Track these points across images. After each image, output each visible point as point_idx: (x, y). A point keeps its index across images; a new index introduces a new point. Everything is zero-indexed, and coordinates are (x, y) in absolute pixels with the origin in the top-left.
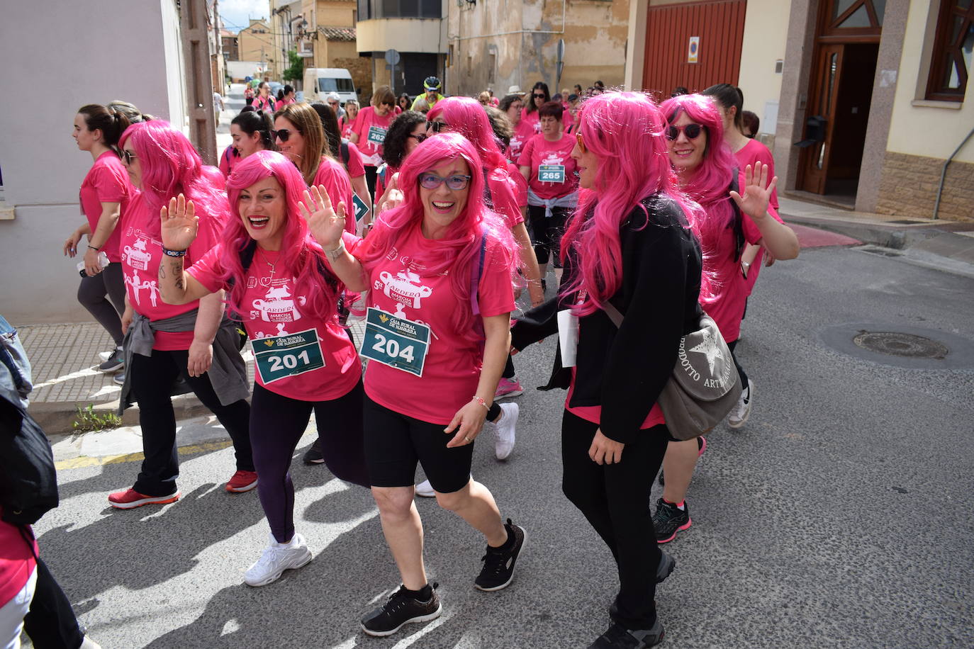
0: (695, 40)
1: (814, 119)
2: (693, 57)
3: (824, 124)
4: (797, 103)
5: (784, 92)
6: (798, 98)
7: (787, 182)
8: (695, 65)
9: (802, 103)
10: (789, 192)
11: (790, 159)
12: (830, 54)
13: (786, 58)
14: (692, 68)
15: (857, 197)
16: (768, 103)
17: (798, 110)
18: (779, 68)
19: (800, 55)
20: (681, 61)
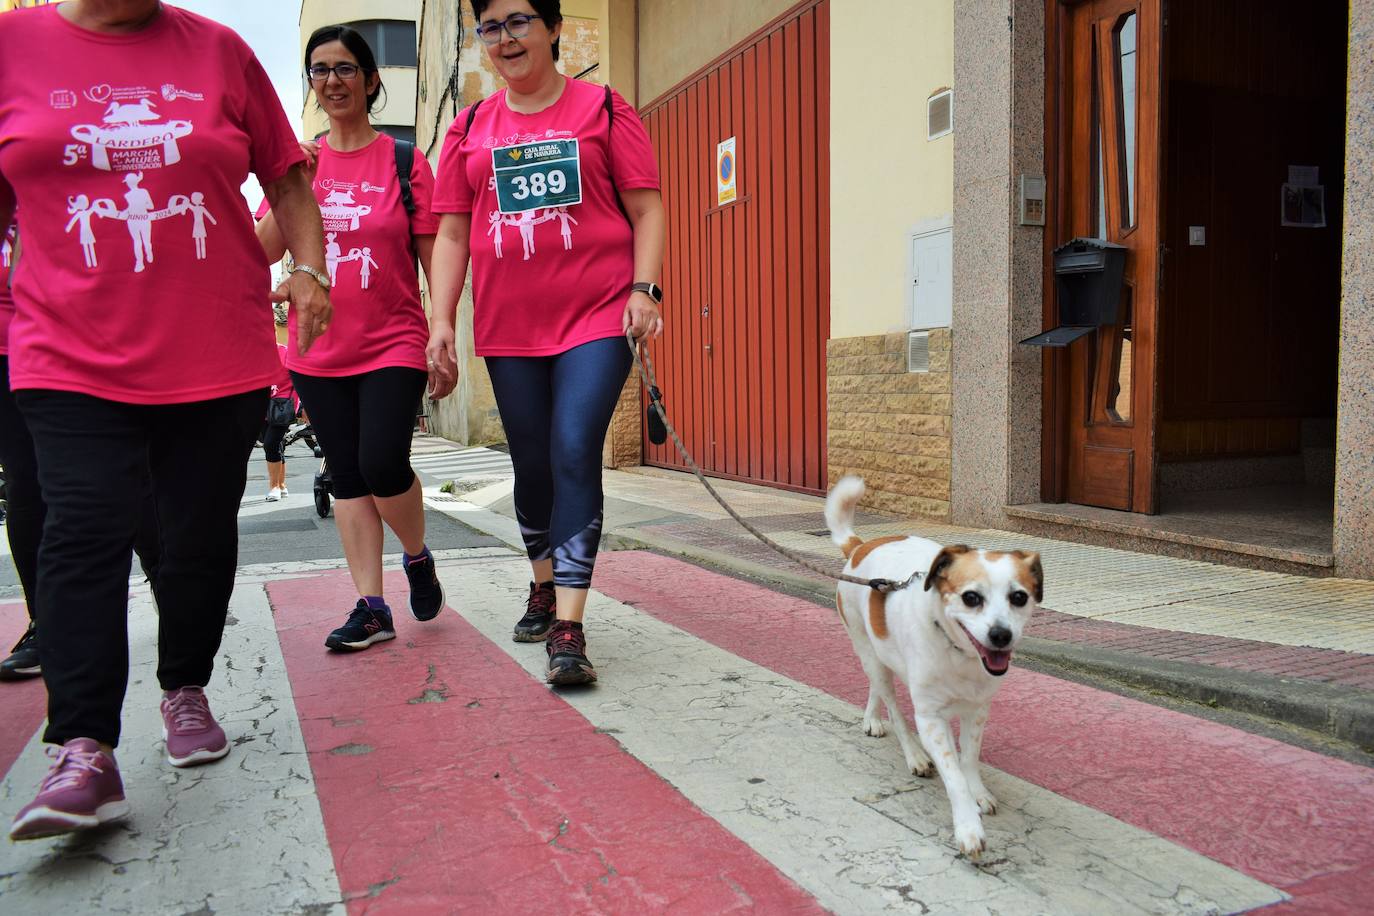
0: (728, 148)
1: (1081, 248)
2: (727, 189)
3: (1121, 258)
4: (1014, 206)
5: (964, 185)
6: (1014, 187)
7: (1011, 477)
8: (732, 206)
9: (1029, 202)
10: (1023, 510)
11: (1012, 397)
12: (1106, 25)
13: (958, 77)
14: (728, 214)
15: (1339, 511)
16: (917, 237)
17: (1020, 229)
18: (939, 115)
19: (1004, 44)
20: (705, 211)
